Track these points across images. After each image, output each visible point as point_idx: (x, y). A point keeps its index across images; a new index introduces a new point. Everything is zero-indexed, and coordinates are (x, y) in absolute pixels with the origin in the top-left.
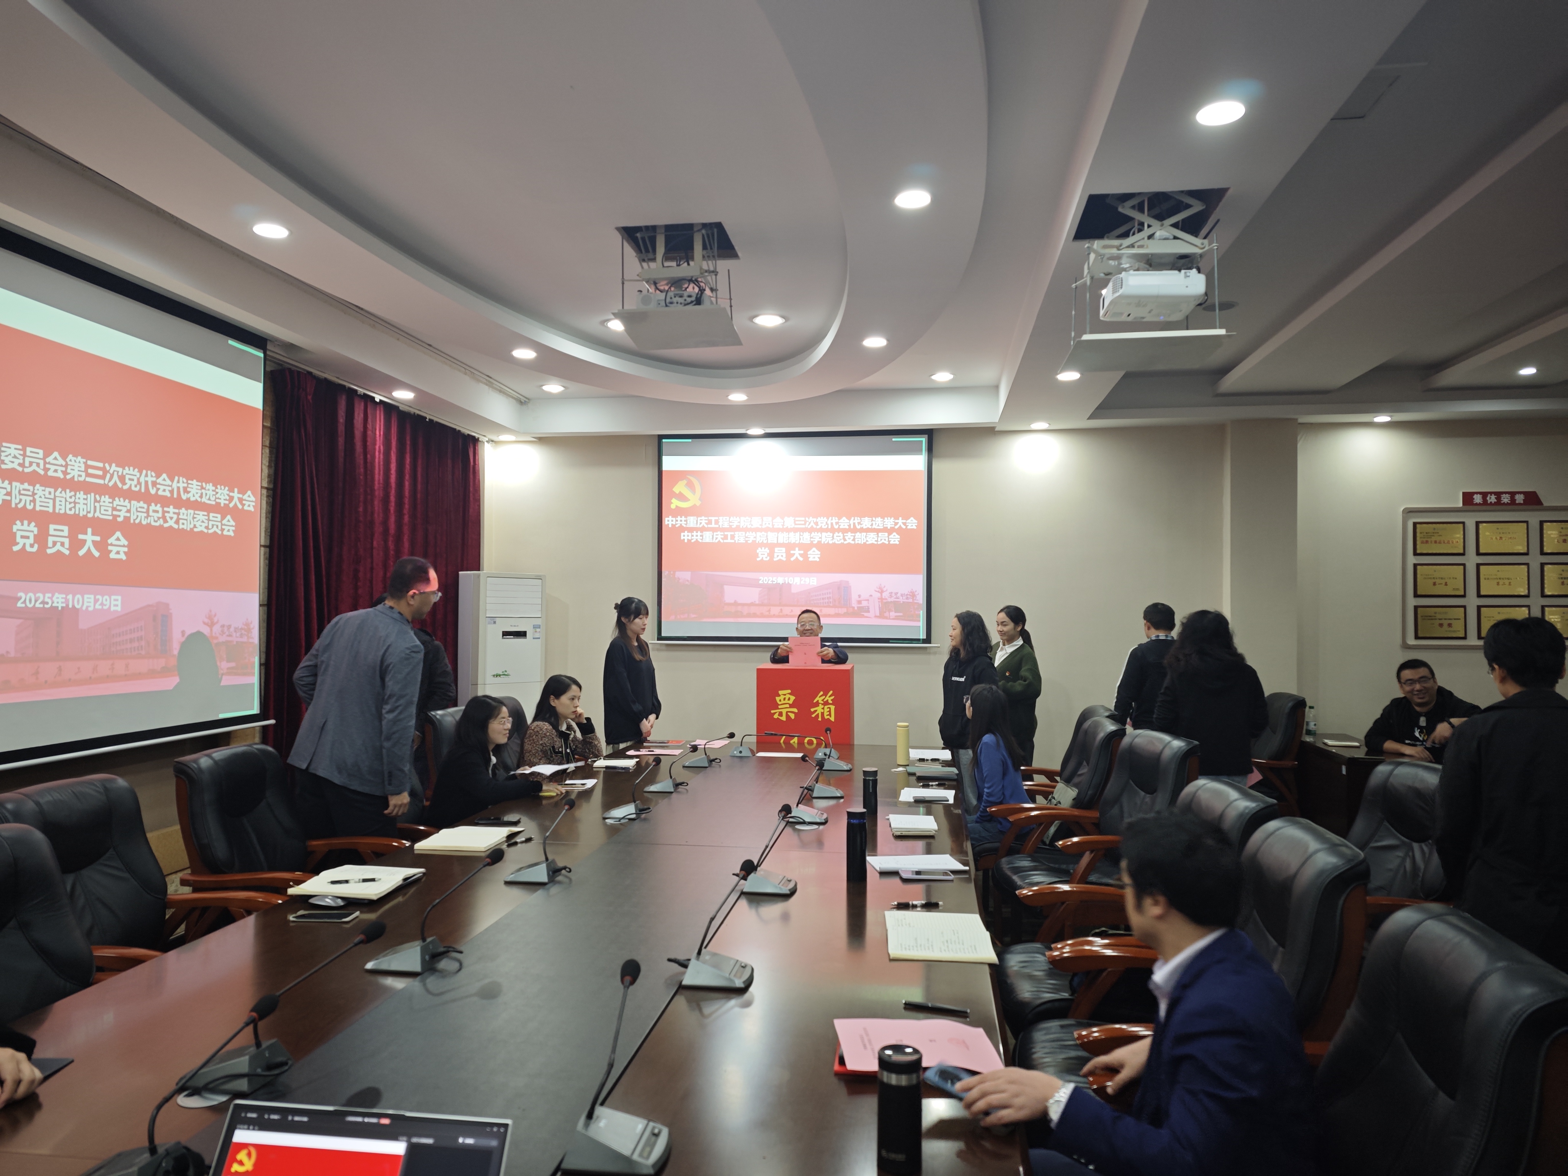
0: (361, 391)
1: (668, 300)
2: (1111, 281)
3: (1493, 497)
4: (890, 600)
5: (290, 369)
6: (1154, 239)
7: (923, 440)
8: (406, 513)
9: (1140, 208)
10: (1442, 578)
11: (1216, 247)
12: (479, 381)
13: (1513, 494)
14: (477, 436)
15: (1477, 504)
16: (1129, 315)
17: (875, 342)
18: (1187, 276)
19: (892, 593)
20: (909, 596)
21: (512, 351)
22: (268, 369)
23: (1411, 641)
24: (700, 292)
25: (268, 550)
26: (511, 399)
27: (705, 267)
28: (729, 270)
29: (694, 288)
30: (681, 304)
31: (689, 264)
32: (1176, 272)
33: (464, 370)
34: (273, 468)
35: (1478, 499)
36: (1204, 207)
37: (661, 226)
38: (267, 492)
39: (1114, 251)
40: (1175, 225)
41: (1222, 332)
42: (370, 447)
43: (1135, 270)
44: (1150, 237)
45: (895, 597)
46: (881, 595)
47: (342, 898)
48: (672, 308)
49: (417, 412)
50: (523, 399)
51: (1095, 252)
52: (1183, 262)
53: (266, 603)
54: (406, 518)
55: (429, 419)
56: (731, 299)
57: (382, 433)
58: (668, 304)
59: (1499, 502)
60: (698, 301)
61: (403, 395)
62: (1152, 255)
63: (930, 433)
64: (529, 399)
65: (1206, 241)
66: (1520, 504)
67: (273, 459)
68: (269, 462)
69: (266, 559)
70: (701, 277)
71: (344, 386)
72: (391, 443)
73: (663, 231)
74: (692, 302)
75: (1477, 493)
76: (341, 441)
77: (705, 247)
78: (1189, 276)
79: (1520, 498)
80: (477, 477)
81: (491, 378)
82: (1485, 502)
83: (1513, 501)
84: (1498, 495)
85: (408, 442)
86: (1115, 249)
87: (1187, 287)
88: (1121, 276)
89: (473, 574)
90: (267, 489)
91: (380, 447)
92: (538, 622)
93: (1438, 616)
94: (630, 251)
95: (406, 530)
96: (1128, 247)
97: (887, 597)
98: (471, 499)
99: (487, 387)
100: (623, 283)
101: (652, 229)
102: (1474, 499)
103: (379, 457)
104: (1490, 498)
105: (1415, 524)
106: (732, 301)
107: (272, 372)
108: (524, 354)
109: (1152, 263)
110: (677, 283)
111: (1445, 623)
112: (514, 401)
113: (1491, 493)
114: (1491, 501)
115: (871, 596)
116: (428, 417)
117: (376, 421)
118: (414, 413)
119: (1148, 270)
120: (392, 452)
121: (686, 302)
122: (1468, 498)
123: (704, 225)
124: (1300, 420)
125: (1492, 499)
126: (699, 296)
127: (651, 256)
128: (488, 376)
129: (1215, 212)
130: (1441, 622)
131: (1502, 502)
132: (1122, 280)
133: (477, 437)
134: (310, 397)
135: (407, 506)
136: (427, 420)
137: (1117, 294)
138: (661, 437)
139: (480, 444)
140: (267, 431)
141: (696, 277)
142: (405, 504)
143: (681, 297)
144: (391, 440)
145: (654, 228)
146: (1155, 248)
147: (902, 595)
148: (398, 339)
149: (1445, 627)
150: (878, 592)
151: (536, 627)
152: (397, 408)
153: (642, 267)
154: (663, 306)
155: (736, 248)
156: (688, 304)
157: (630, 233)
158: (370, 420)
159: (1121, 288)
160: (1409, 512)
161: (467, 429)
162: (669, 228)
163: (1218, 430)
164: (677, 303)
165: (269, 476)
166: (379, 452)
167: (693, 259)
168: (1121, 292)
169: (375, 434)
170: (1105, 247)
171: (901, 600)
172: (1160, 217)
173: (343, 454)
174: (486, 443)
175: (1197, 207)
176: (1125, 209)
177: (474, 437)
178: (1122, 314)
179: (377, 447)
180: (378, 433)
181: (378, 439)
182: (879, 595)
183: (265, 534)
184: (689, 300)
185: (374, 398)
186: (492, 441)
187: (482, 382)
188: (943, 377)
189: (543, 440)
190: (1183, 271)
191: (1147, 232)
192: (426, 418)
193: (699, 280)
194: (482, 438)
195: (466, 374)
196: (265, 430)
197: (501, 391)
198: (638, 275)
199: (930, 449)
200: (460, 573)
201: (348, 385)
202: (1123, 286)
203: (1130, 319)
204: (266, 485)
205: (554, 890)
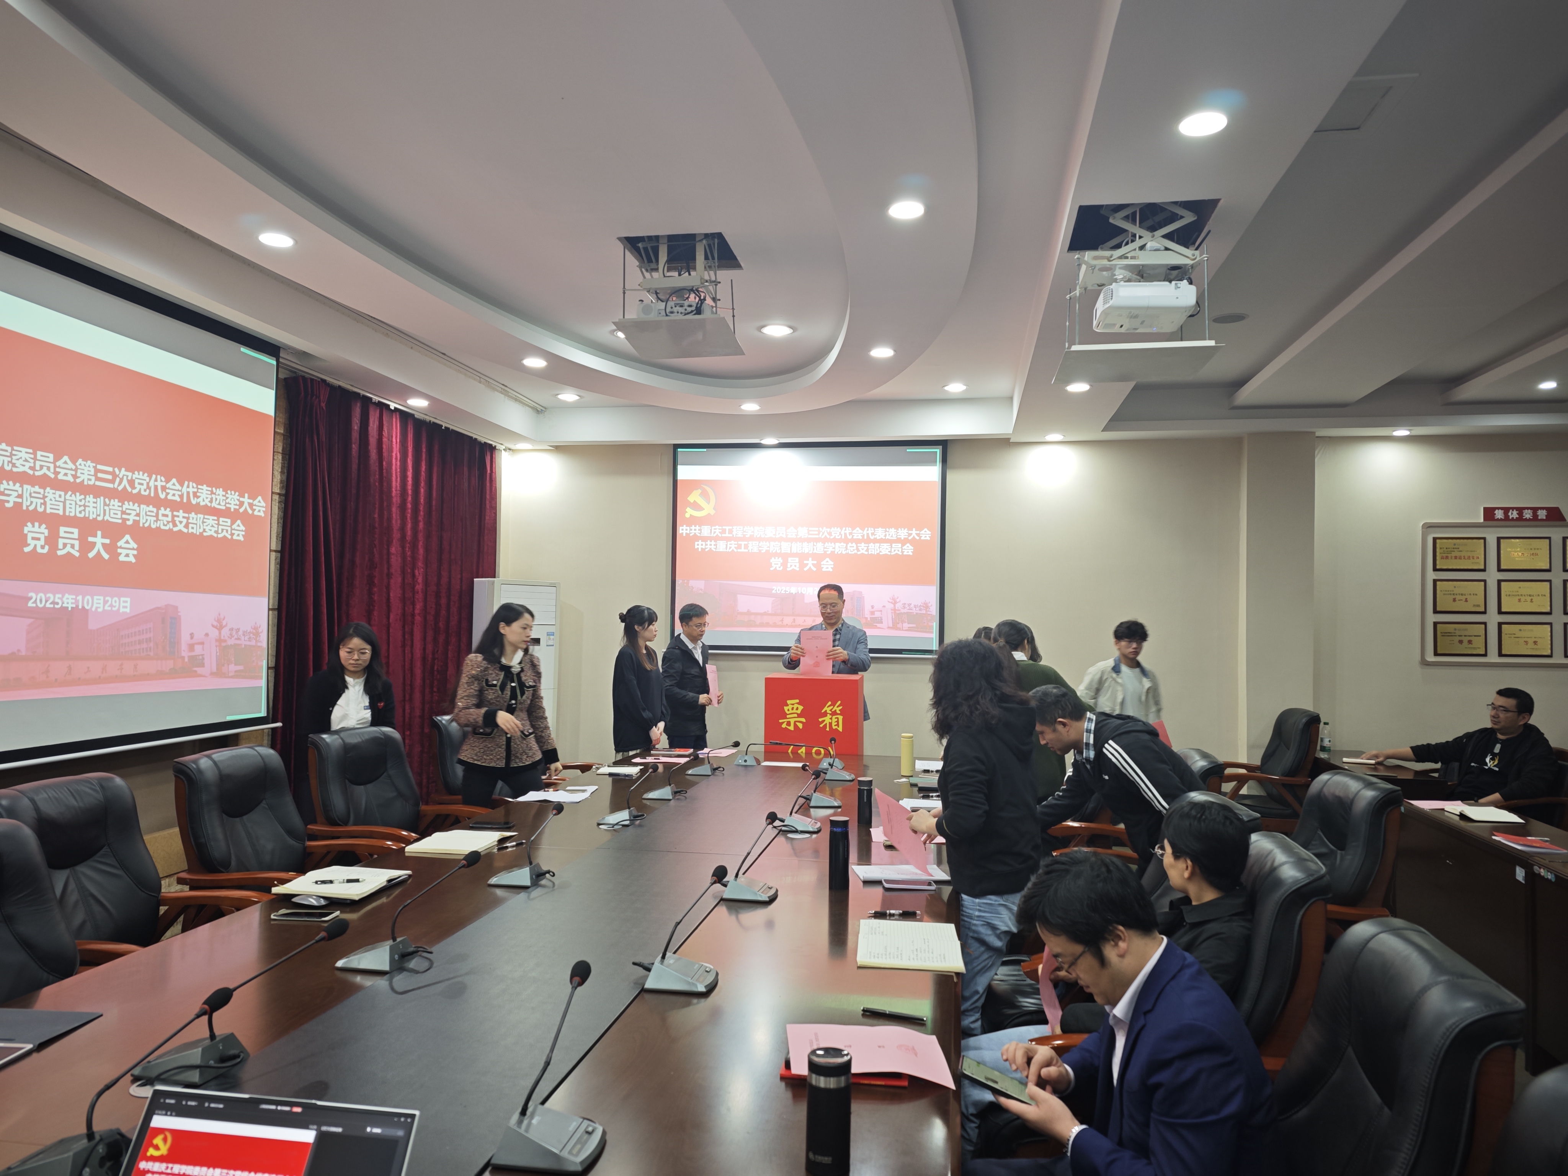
0: (376, 399)
1: (668, 310)
2: (1102, 292)
3: (1515, 512)
4: (903, 611)
5: (303, 377)
6: (1145, 250)
7: (938, 451)
8: (422, 520)
9: (1131, 218)
10: (1462, 595)
11: (1206, 259)
12: (494, 389)
13: (1535, 510)
14: (494, 444)
15: (1498, 520)
16: (1122, 326)
17: (882, 352)
18: (1177, 287)
19: (905, 604)
20: (922, 607)
21: (523, 359)
22: (281, 376)
23: (1430, 657)
24: (700, 302)
25: (279, 555)
26: (527, 408)
27: (707, 277)
28: (732, 280)
29: (695, 298)
30: (681, 313)
31: (690, 274)
32: (1167, 283)
33: (479, 378)
34: (286, 474)
35: (1499, 514)
36: (1196, 218)
37: (663, 236)
38: (279, 497)
39: (1105, 262)
40: (1166, 236)
41: (1212, 343)
42: (385, 454)
43: (1125, 282)
44: (1142, 248)
45: (908, 608)
46: (895, 606)
47: (324, 898)
48: (673, 317)
49: (433, 420)
50: (539, 408)
51: (1086, 263)
52: (1174, 273)
53: (276, 607)
54: (421, 525)
55: (445, 427)
56: (733, 309)
57: (398, 441)
58: (668, 314)
59: (1520, 518)
60: (698, 311)
61: (417, 404)
62: (1143, 266)
63: (944, 444)
64: (546, 408)
65: (1197, 253)
66: (1542, 520)
67: (286, 465)
68: (282, 469)
69: (278, 564)
70: (701, 287)
71: (359, 394)
72: (408, 450)
73: (666, 241)
74: (692, 311)
75: (1498, 508)
76: (355, 447)
77: (706, 258)
78: (1180, 288)
79: (1542, 514)
80: (494, 485)
81: (506, 386)
82: (1507, 518)
83: (1535, 517)
84: (1520, 510)
85: (424, 450)
86: (1106, 260)
87: (1177, 298)
88: (1111, 287)
89: (488, 581)
90: (279, 494)
91: (396, 454)
92: (551, 629)
93: (1458, 633)
94: (632, 261)
95: (421, 536)
96: (1120, 258)
97: (900, 608)
98: (488, 506)
99: (503, 396)
100: (624, 293)
101: (655, 239)
102: (1495, 514)
103: (396, 465)
104: (1512, 514)
105: (1435, 539)
106: (735, 311)
107: (285, 379)
108: (535, 363)
109: (1143, 274)
110: (680, 292)
111: (1465, 639)
112: (530, 409)
113: (1513, 509)
114: (1513, 516)
115: (884, 606)
116: (444, 425)
117: (392, 428)
118: (430, 421)
119: (1140, 282)
120: (409, 459)
121: (686, 312)
122: (1489, 513)
123: (706, 236)
124: (1317, 434)
125: (1514, 514)
126: (699, 305)
127: (653, 266)
128: (503, 385)
129: (1208, 223)
130: (1460, 638)
131: (1524, 518)
132: (1112, 291)
133: (494, 446)
134: (323, 405)
135: (422, 513)
136: (443, 428)
137: (1107, 305)
138: (676, 446)
139: (497, 453)
140: (280, 438)
141: (696, 287)
142: (420, 510)
143: (681, 306)
144: (407, 447)
145: (657, 238)
146: (1145, 259)
147: (915, 606)
148: (412, 348)
149: (1465, 643)
150: (892, 603)
151: (549, 634)
152: (413, 415)
153: (644, 277)
154: (663, 316)
155: (738, 258)
156: (688, 313)
157: (632, 243)
158: (385, 428)
159: (1112, 299)
160: (1428, 527)
161: (483, 437)
162: (671, 238)
163: (1235, 443)
164: (678, 312)
165: (281, 482)
166: (396, 459)
167: (694, 269)
168: (1111, 303)
169: (392, 441)
170: (1095, 258)
171: (914, 611)
172: (1152, 229)
173: (357, 461)
174: (503, 451)
175: (1189, 218)
176: (1117, 221)
177: (491, 445)
178: (1115, 325)
179: (394, 454)
180: (394, 440)
181: (394, 446)
182: (891, 605)
183: (277, 539)
184: (689, 309)
185: (388, 406)
186: (510, 449)
187: (497, 391)
188: (956, 388)
189: (559, 449)
190: (1173, 283)
191: (1138, 243)
192: (442, 426)
193: (700, 289)
194: (499, 447)
195: (480, 382)
196: (278, 437)
197: (516, 400)
198: (639, 285)
199: (944, 461)
200: (475, 579)
201: (362, 393)
202: (1113, 297)
203: (1123, 330)
204: (278, 491)
205: (536, 893)
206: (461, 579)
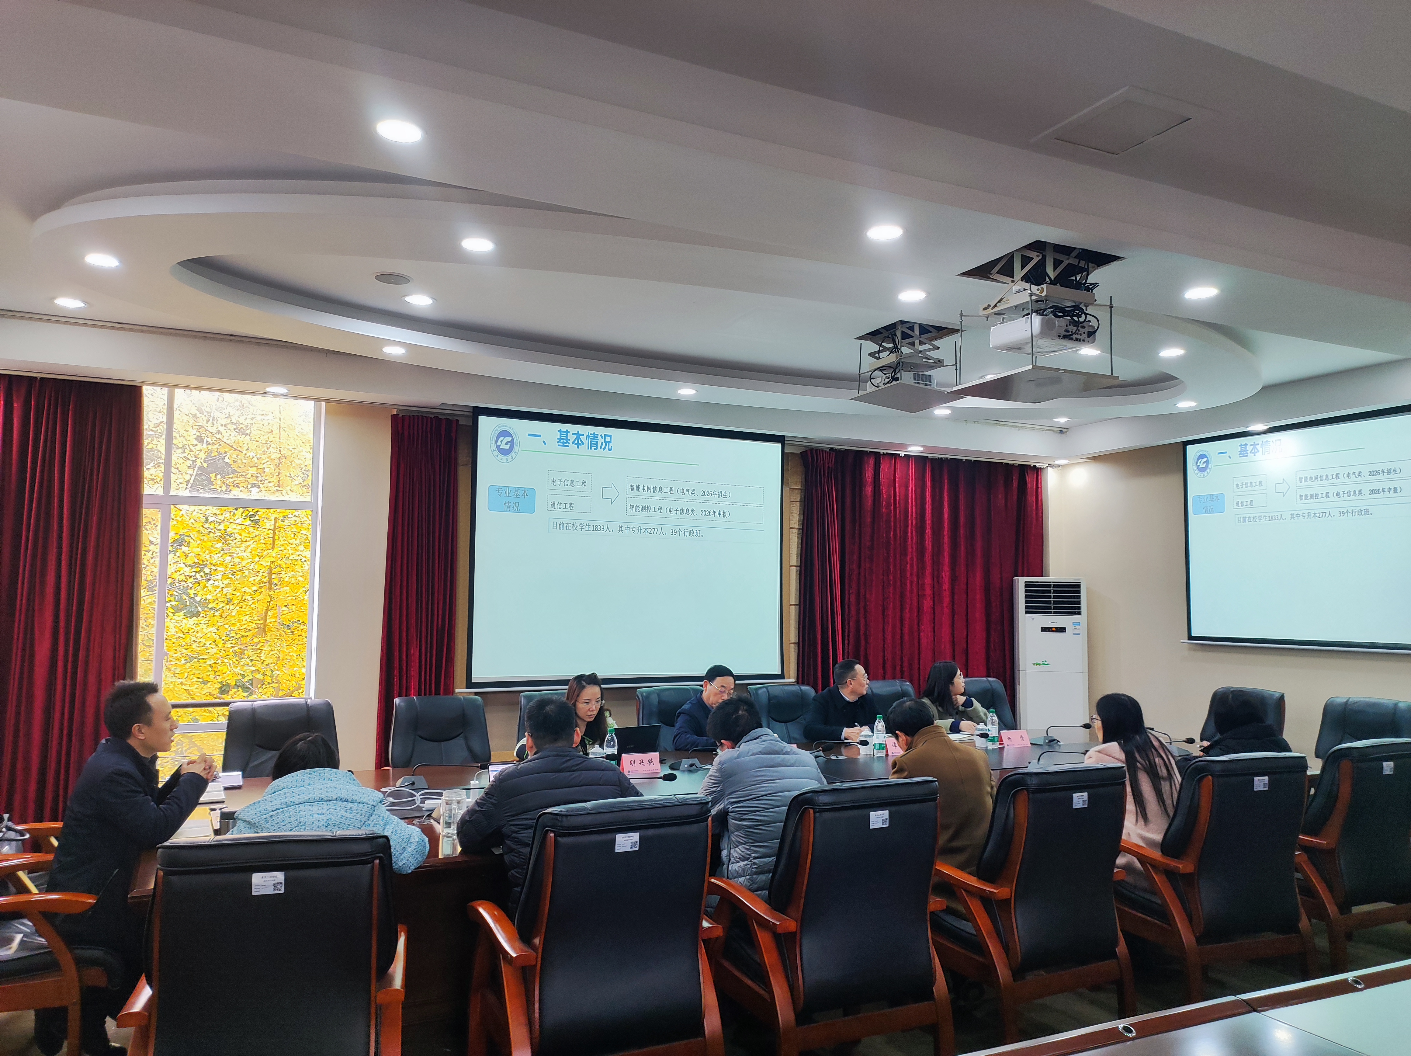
0: (882, 451)
22: (786, 451)
25: (799, 568)
34: (803, 515)
42: (898, 489)
53: (798, 603)
55: (967, 460)
57: (913, 478)
61: (915, 450)
64: (1065, 428)
67: (803, 509)
68: (800, 512)
71: (869, 451)
76: (869, 490)
80: (1040, 498)
85: (946, 481)
90: (798, 529)
91: (912, 488)
95: (946, 547)
98: (1032, 516)
99: (1007, 428)
103: (912, 496)
117: (907, 470)
118: (947, 458)
120: (926, 490)
135: (946, 529)
136: (964, 460)
139: (1044, 471)
142: (943, 527)
151: (1075, 624)
158: (898, 470)
165: (799, 521)
166: (911, 492)
174: (1048, 468)
177: (1029, 466)
179: (909, 489)
181: (910, 482)
183: (797, 558)
185: (897, 454)
186: (1052, 466)
200: (1015, 578)
206: (1001, 578)
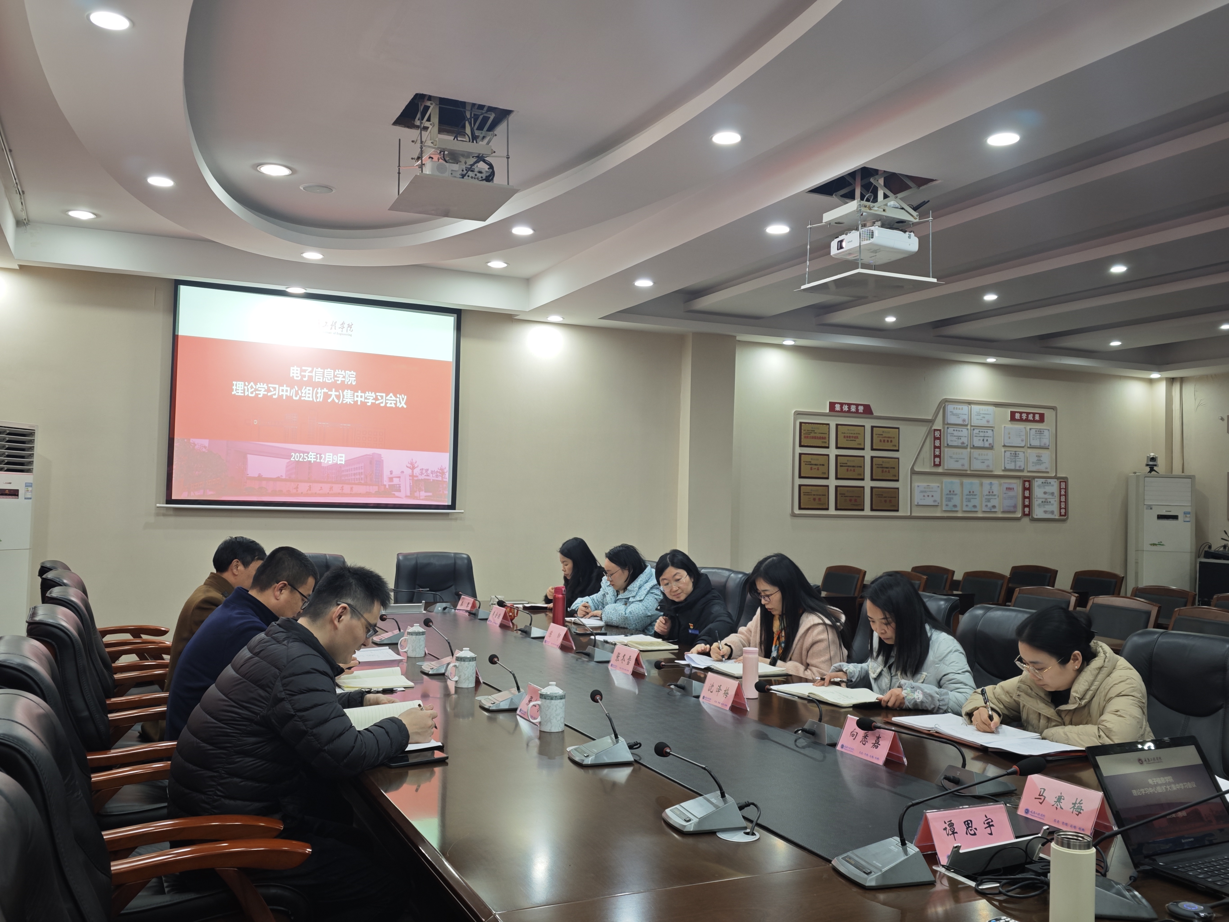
4: (420, 477)
19: (422, 470)
20: (438, 474)
45: (425, 474)
46: (413, 472)
97: (418, 474)
115: (403, 472)
147: (432, 472)
150: (410, 468)
160: (797, 414)
182: (410, 471)
